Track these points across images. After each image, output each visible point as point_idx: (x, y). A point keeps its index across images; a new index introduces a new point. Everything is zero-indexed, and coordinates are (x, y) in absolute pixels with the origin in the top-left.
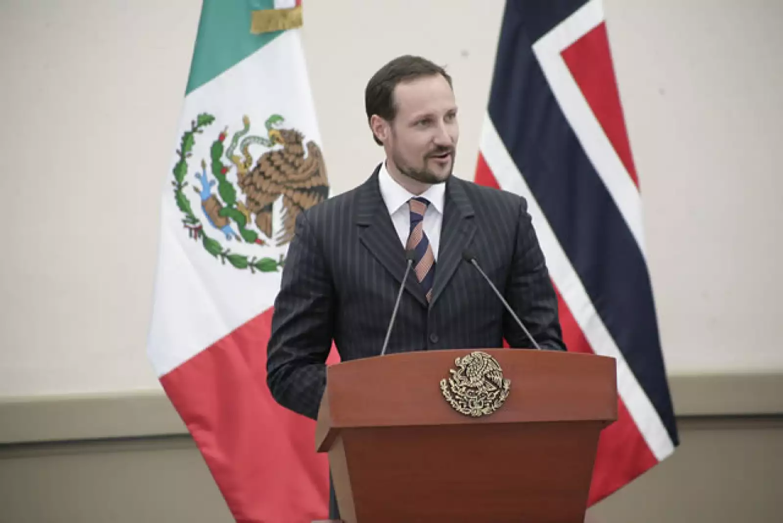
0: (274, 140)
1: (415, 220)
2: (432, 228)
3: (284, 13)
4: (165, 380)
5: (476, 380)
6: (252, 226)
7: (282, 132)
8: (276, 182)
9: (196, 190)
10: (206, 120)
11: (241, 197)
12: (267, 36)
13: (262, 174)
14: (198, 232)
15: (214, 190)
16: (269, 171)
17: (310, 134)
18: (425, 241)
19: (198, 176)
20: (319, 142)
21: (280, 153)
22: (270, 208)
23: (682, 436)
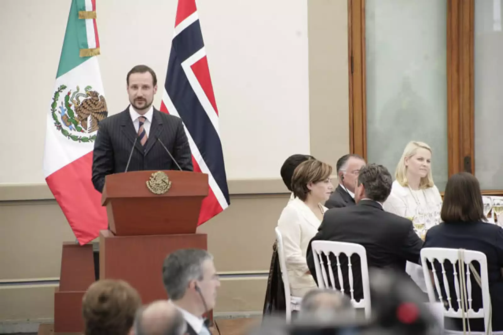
0: (88, 95)
1: (141, 124)
2: (147, 128)
3: (92, 50)
4: (47, 179)
5: (159, 181)
6: (80, 126)
7: (91, 92)
8: (88, 110)
9: (59, 112)
10: (63, 87)
11: (76, 115)
12: (85, 58)
13: (84, 107)
14: (59, 127)
15: (66, 112)
16: (86, 106)
17: (101, 93)
18: (144, 132)
19: (60, 107)
20: (104, 96)
21: (90, 100)
22: (86, 119)
23: (231, 201)
